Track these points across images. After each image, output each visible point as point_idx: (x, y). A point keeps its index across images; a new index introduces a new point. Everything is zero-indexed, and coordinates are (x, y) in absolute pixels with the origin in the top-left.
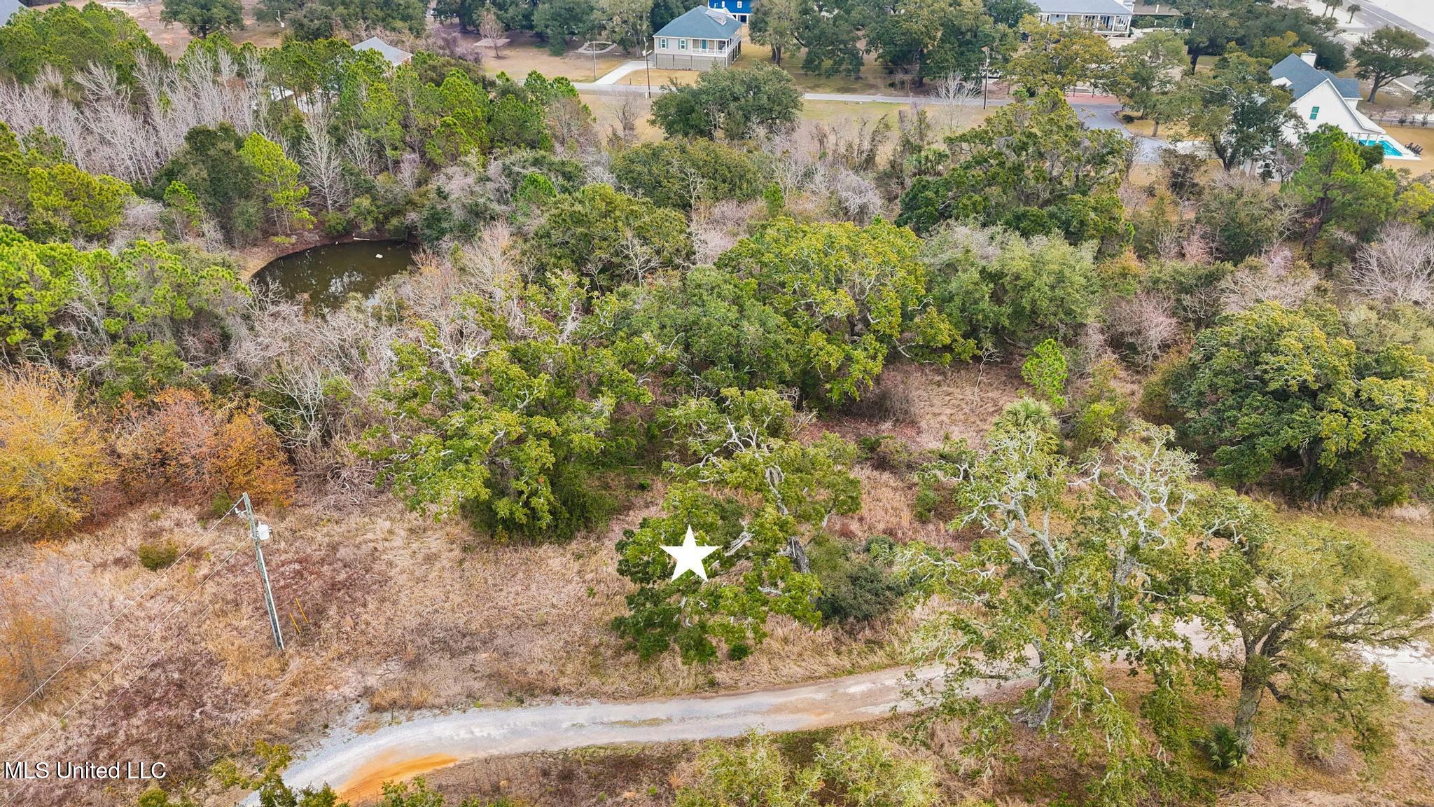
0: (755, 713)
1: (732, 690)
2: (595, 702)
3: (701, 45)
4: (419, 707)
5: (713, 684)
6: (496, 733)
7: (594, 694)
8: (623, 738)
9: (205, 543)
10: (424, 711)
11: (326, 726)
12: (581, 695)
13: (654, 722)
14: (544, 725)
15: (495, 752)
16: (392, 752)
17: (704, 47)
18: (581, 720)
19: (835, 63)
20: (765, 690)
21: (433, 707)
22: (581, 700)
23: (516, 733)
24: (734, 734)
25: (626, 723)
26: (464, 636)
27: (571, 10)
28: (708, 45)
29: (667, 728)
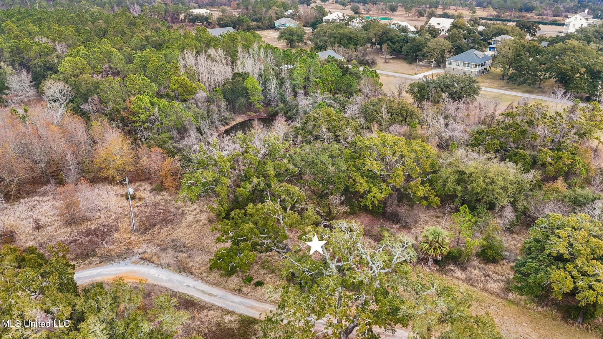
0: (244, 305)
1: (245, 295)
2: (200, 281)
3: (467, 65)
4: (153, 262)
5: (240, 291)
6: (165, 278)
7: (202, 279)
8: (197, 295)
9: (145, 197)
10: (153, 264)
11: (126, 258)
12: (198, 278)
13: (211, 295)
14: (179, 282)
15: (159, 284)
16: (134, 272)
17: (468, 66)
18: (191, 285)
19: (524, 79)
20: (256, 300)
21: (156, 264)
22: (197, 279)
23: (170, 281)
24: (230, 309)
25: (203, 292)
26: (184, 247)
27: (418, 46)
28: (470, 65)
29: (212, 298)
